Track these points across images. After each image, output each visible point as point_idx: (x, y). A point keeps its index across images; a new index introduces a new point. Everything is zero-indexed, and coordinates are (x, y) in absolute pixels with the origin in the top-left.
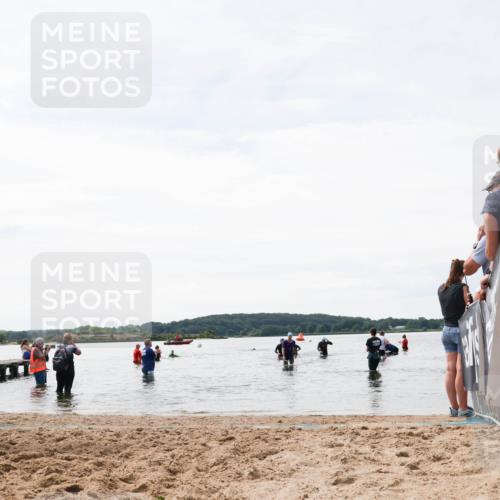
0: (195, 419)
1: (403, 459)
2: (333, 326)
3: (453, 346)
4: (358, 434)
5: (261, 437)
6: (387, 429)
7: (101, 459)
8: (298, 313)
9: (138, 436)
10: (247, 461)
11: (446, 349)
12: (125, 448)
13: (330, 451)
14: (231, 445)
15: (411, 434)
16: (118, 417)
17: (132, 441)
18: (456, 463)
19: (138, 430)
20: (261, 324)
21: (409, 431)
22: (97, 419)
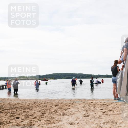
0: (49, 100)
1: (102, 111)
2: (84, 76)
3: (115, 82)
4: (90, 104)
5: (66, 105)
6: (98, 103)
7: (25, 110)
8: (75, 73)
9: (34, 104)
10: (62, 111)
11: (113, 83)
12: (31, 107)
13: (83, 108)
14: (58, 107)
15: (104, 104)
16: (29, 99)
17: (33, 106)
18: (115, 112)
19: (34, 103)
20: (66, 76)
21: (103, 103)
22: (24, 100)
